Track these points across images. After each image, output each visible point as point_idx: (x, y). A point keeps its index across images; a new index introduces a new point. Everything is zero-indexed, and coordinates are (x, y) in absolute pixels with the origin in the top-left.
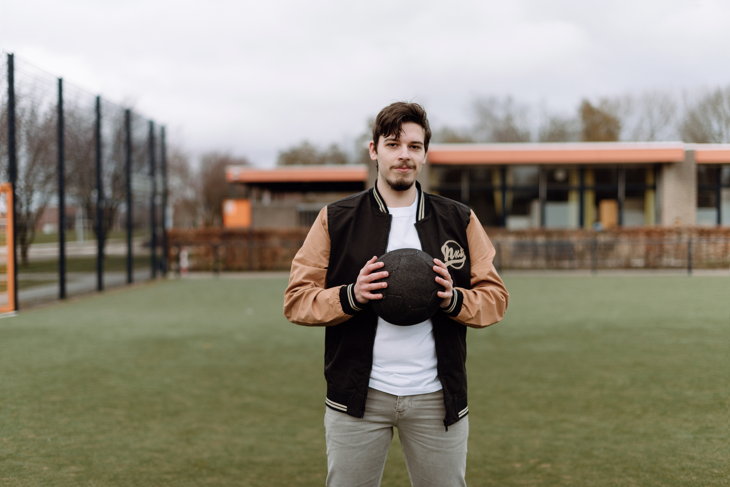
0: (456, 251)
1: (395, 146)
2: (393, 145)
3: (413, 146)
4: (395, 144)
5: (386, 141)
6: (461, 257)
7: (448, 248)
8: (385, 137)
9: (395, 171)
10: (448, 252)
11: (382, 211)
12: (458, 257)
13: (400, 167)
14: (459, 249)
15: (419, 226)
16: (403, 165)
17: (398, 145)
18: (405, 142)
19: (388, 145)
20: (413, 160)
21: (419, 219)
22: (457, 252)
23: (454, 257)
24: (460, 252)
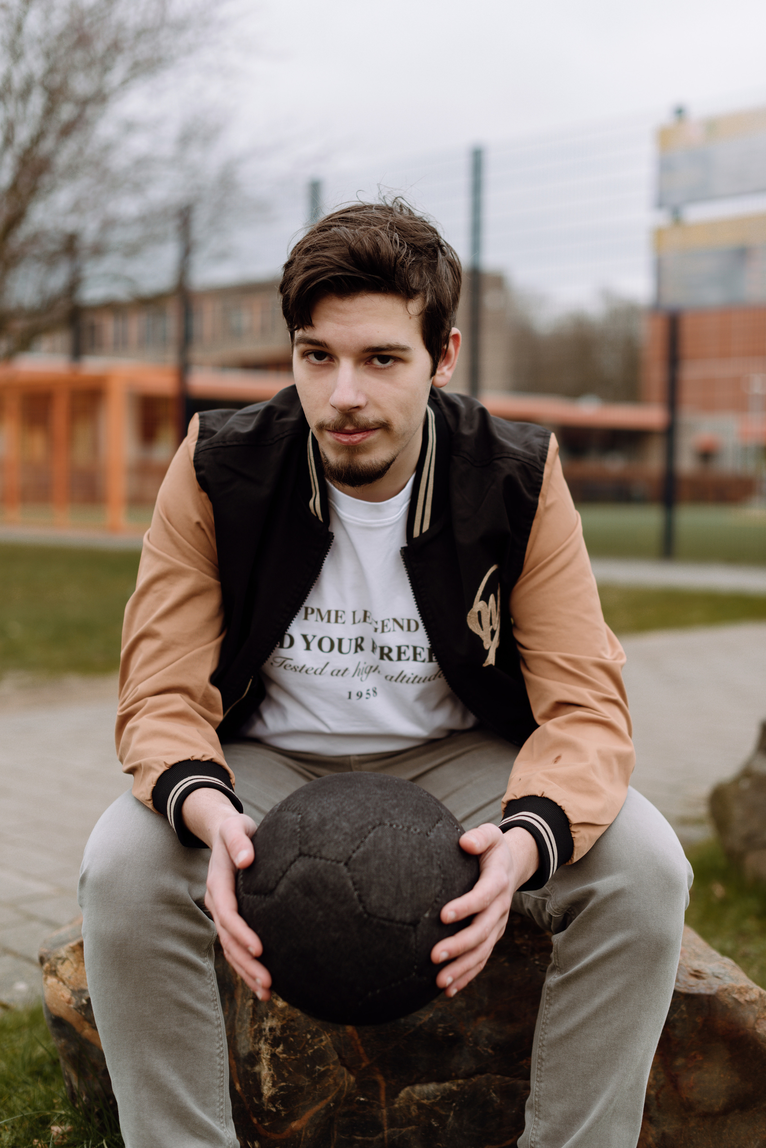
1: (326, 359)
3: (380, 357)
5: (297, 344)
11: (312, 511)
13: (339, 430)
16: (344, 423)
17: (331, 357)
20: (378, 406)
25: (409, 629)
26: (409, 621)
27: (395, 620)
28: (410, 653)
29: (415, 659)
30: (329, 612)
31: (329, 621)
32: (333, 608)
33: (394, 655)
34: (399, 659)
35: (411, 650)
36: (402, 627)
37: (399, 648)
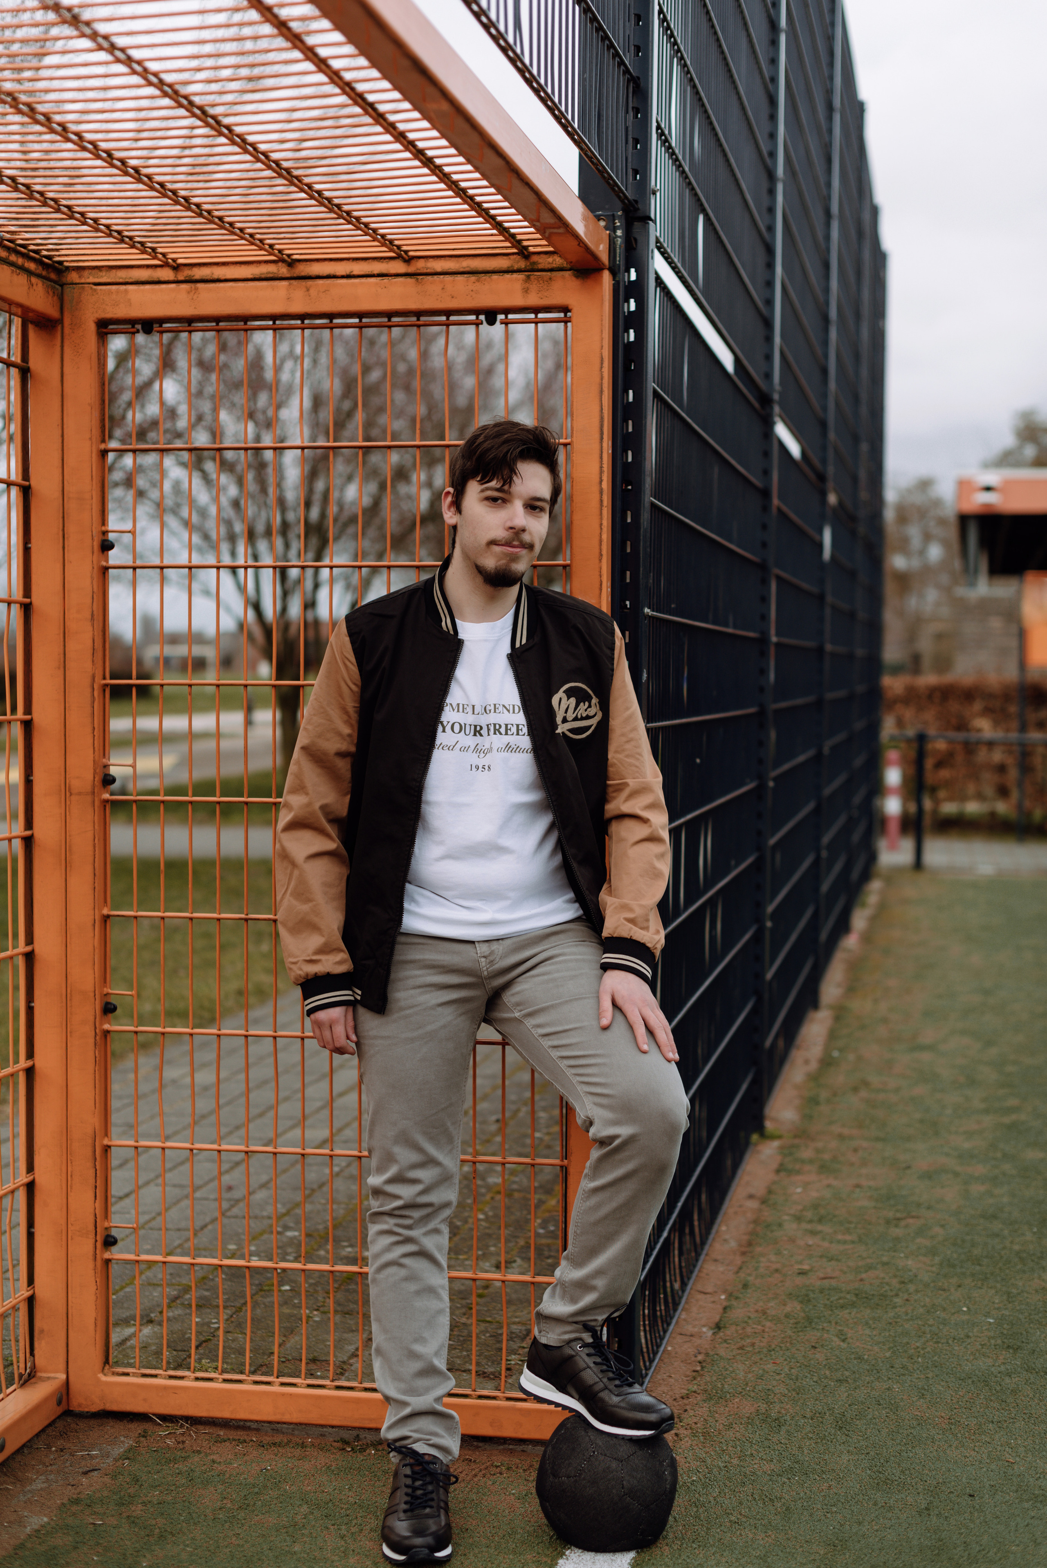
0: (582, 704)
1: (500, 501)
2: (494, 500)
3: (532, 506)
4: (501, 499)
5: (482, 491)
6: (591, 714)
7: (566, 698)
8: (482, 484)
9: (497, 549)
10: (564, 706)
11: (445, 628)
12: (584, 715)
13: (508, 544)
14: (589, 699)
15: (516, 658)
16: (513, 540)
17: (504, 501)
18: (520, 497)
19: (487, 499)
20: (530, 534)
21: (518, 645)
22: (583, 706)
23: (575, 715)
24: (590, 706)
25: (514, 712)
26: (514, 706)
27: (504, 706)
28: (514, 730)
29: (518, 734)
30: (458, 705)
31: (458, 711)
32: (461, 702)
33: (503, 730)
34: (506, 734)
35: (515, 726)
36: (509, 711)
37: (506, 725)
